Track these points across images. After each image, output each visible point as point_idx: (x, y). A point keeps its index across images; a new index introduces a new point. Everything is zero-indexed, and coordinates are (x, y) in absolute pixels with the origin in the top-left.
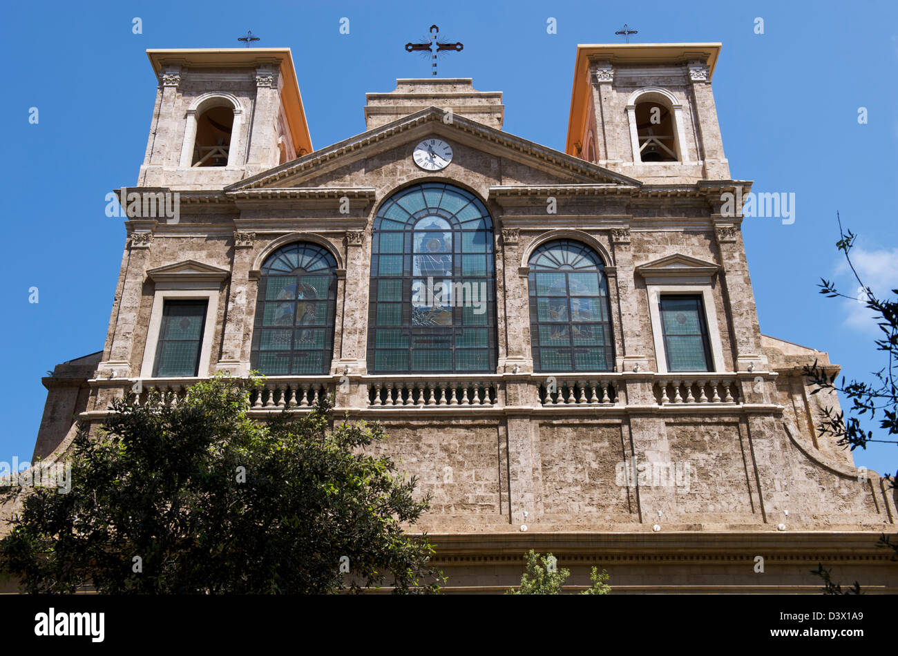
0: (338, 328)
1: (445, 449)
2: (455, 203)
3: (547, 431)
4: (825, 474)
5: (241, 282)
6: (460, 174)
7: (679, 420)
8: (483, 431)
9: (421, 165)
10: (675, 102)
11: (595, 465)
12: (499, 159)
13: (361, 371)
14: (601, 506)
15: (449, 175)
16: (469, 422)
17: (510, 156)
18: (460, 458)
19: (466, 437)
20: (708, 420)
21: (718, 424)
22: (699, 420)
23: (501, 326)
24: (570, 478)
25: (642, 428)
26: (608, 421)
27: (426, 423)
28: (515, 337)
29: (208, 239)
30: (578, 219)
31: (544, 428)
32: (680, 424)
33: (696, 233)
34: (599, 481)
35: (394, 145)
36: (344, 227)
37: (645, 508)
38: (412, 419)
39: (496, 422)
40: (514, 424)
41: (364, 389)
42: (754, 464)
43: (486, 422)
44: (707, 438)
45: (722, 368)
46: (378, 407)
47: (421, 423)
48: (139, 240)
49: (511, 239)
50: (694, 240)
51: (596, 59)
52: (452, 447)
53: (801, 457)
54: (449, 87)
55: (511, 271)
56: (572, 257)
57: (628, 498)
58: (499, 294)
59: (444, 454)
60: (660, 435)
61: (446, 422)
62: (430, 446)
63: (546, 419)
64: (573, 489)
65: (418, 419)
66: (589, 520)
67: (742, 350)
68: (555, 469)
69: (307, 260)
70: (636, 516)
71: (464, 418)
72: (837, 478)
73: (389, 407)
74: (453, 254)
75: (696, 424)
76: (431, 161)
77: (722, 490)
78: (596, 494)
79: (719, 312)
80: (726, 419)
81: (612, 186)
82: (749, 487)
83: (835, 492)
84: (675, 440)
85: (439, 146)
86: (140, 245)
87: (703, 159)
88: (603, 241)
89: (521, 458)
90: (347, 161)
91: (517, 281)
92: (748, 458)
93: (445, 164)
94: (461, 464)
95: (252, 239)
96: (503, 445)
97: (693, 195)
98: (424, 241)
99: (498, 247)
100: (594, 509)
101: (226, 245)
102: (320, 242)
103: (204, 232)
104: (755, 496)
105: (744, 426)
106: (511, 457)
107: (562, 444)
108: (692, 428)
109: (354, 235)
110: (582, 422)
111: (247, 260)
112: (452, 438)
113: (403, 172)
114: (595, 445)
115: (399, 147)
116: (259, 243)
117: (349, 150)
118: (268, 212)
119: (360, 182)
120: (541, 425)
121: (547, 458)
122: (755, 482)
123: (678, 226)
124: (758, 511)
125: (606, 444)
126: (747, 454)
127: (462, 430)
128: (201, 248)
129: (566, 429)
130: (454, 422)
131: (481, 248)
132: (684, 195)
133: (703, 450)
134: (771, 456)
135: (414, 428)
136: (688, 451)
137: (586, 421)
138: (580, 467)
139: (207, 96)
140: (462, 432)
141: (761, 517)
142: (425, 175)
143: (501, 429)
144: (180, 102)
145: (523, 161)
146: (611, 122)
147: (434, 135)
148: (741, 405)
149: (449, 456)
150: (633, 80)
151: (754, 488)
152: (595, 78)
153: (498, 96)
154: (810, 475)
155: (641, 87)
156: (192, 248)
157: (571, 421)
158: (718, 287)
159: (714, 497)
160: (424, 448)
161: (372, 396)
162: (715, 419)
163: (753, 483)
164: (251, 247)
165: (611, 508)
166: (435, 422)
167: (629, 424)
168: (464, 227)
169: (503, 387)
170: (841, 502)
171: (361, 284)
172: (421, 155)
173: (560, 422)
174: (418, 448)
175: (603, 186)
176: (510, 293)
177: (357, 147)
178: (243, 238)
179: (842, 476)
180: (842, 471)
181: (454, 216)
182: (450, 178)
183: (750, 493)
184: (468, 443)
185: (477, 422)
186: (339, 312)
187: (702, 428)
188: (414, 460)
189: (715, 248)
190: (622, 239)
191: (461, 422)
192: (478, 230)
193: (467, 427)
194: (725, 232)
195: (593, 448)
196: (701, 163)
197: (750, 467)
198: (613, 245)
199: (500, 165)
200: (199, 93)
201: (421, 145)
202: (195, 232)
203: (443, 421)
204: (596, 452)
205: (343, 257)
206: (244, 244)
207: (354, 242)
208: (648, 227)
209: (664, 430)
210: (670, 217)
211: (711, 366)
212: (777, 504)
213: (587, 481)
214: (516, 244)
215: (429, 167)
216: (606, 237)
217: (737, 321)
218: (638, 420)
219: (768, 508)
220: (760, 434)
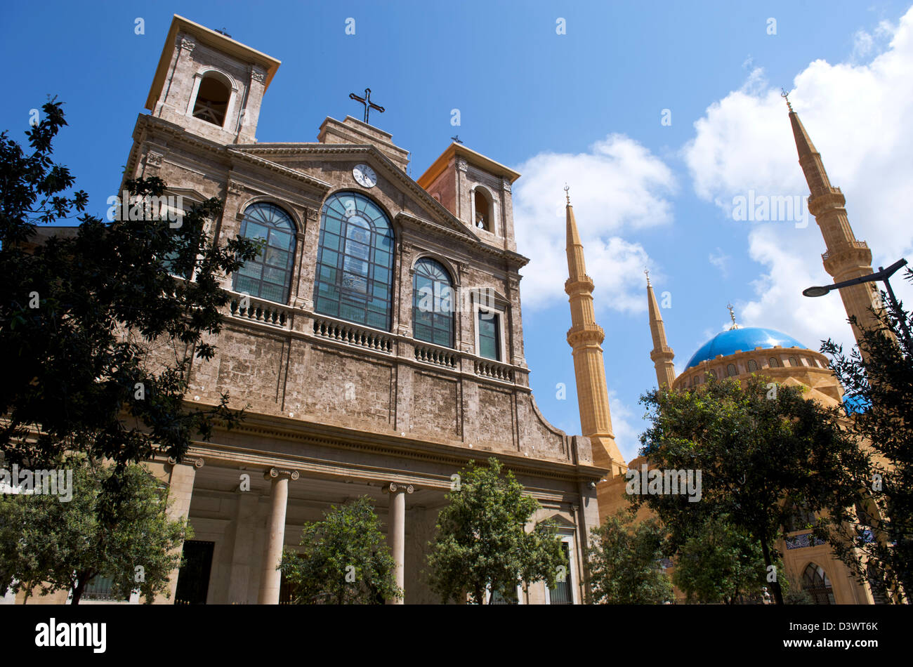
0: (296, 274)
1: (360, 375)
2: (374, 213)
3: (418, 378)
4: (544, 429)
5: (230, 219)
6: (380, 195)
7: (484, 386)
8: (383, 368)
9: (357, 180)
10: (494, 198)
11: (441, 403)
12: (404, 194)
13: (311, 309)
14: (443, 429)
15: (373, 194)
16: (375, 361)
17: (410, 195)
18: (368, 383)
19: (372, 370)
20: (498, 389)
21: (502, 392)
22: (494, 388)
23: (396, 303)
24: (428, 408)
25: (468, 387)
26: (450, 378)
27: (350, 355)
28: (404, 313)
29: (205, 177)
30: (444, 249)
31: (416, 374)
32: (485, 388)
33: (499, 279)
34: (443, 414)
35: (343, 160)
36: (305, 204)
37: (466, 434)
38: (341, 350)
39: (391, 365)
40: (402, 368)
41: (311, 321)
42: (517, 418)
43: (385, 363)
44: (496, 399)
45: (504, 361)
46: (319, 337)
47: (346, 354)
48: (153, 159)
49: (407, 249)
50: (498, 282)
51: (458, 154)
52: (364, 375)
53: (536, 419)
54: (378, 135)
55: (405, 270)
56: (437, 271)
57: (457, 426)
58: (397, 282)
59: (358, 378)
60: (476, 393)
61: (361, 357)
62: (350, 371)
63: (419, 369)
64: (429, 415)
65: (344, 351)
66: (437, 436)
67: (516, 353)
68: (421, 401)
69: (276, 218)
70: (460, 437)
71: (373, 357)
72: (549, 433)
73: (326, 339)
74: (371, 247)
75: (492, 390)
76: (364, 179)
77: (501, 430)
78: (441, 421)
79: (506, 328)
80: (506, 390)
81: (466, 237)
82: (513, 430)
83: (548, 439)
84: (481, 397)
85: (369, 171)
86: (154, 164)
87: (505, 236)
88: (455, 267)
89: (404, 391)
90: (312, 158)
91: (408, 276)
92: (514, 414)
93: (372, 185)
94: (368, 387)
95: (241, 189)
96: (394, 380)
97: (501, 257)
98: (353, 232)
99: (398, 252)
100: (439, 430)
101: (219, 187)
102: (288, 209)
103: (203, 171)
104: (515, 436)
105: (514, 396)
106: (399, 388)
107: (425, 386)
108: (490, 392)
109: (312, 213)
110: (438, 376)
111: (236, 204)
112: (365, 368)
113: (345, 180)
114: (442, 391)
115: (344, 162)
116: (244, 194)
117: (316, 152)
118: (254, 174)
119: (317, 176)
120: (415, 372)
121: (417, 394)
122: (516, 429)
123: (491, 271)
124: (516, 444)
125: (448, 392)
126: (514, 413)
127: (371, 365)
128: (199, 182)
129: (428, 378)
130: (366, 359)
131: (387, 248)
132: (497, 255)
133: (494, 405)
134: (525, 415)
135: (342, 357)
136: (487, 404)
137: (439, 376)
138: (433, 402)
139: (212, 68)
140: (370, 366)
141: (517, 448)
142: (359, 188)
143: (393, 370)
144: (190, 64)
145: (417, 201)
146: (464, 196)
147: (367, 163)
148: (513, 384)
149: (362, 380)
150: (475, 175)
151: (515, 431)
152: (457, 165)
153: (406, 153)
154: (539, 429)
155: (479, 181)
156: (192, 180)
157: (431, 374)
158: (506, 314)
159: (497, 433)
160: (347, 372)
161: (316, 328)
162: (501, 390)
163: (515, 429)
164: (239, 195)
165: (448, 430)
166: (355, 356)
167: (461, 383)
168: (378, 231)
169: (396, 343)
170: (550, 445)
171: (314, 248)
172: (357, 173)
173: (426, 373)
174: (343, 371)
175: (461, 235)
176: (404, 284)
177: (321, 152)
178: (234, 186)
179: (551, 432)
180: (552, 429)
181: (373, 221)
182: (373, 196)
183: (513, 434)
184: (373, 374)
185: (380, 362)
186: (298, 262)
187: (495, 393)
188: (340, 378)
189: (507, 290)
190: (465, 270)
191: (371, 359)
192: (386, 236)
193: (373, 364)
194: (513, 283)
195: (442, 393)
196: (504, 238)
197: (515, 420)
198: (460, 272)
199: (403, 199)
200: (206, 63)
201: (358, 166)
202: (197, 169)
203: (360, 357)
204: (442, 395)
205: (303, 225)
206: (234, 191)
207: (312, 217)
208: (477, 267)
209: (477, 390)
210: (487, 265)
211: (498, 357)
212: (525, 443)
213: (437, 412)
214: (409, 253)
215: (362, 183)
216: (456, 266)
217: (515, 336)
218: (466, 381)
219: (521, 443)
220: (521, 402)
